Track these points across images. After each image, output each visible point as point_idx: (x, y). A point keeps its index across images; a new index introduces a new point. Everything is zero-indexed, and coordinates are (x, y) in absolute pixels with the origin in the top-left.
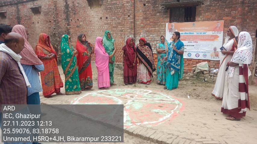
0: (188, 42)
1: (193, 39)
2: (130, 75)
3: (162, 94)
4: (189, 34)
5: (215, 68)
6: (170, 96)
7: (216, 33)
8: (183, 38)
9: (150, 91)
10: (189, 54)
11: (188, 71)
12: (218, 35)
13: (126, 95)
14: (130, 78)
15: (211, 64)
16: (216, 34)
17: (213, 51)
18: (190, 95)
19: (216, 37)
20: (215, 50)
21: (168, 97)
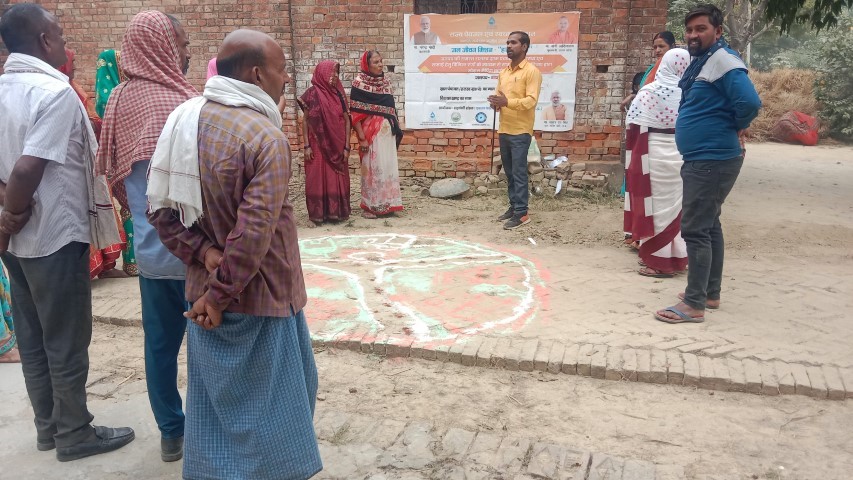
0: (478, 78)
1: (490, 68)
2: (332, 190)
3: (453, 242)
4: (477, 53)
5: (557, 156)
6: (479, 244)
7: (557, 50)
8: (460, 64)
9: (413, 238)
10: (479, 116)
11: (480, 168)
12: (565, 54)
13: (350, 256)
14: (331, 201)
15: (545, 143)
16: (558, 53)
17: (551, 104)
18: (533, 236)
19: (559, 61)
20: (555, 102)
21: (477, 248)
